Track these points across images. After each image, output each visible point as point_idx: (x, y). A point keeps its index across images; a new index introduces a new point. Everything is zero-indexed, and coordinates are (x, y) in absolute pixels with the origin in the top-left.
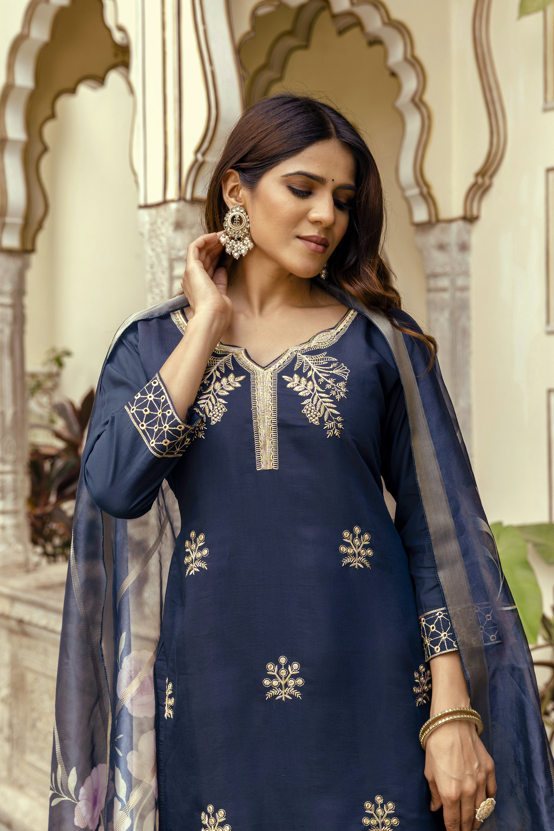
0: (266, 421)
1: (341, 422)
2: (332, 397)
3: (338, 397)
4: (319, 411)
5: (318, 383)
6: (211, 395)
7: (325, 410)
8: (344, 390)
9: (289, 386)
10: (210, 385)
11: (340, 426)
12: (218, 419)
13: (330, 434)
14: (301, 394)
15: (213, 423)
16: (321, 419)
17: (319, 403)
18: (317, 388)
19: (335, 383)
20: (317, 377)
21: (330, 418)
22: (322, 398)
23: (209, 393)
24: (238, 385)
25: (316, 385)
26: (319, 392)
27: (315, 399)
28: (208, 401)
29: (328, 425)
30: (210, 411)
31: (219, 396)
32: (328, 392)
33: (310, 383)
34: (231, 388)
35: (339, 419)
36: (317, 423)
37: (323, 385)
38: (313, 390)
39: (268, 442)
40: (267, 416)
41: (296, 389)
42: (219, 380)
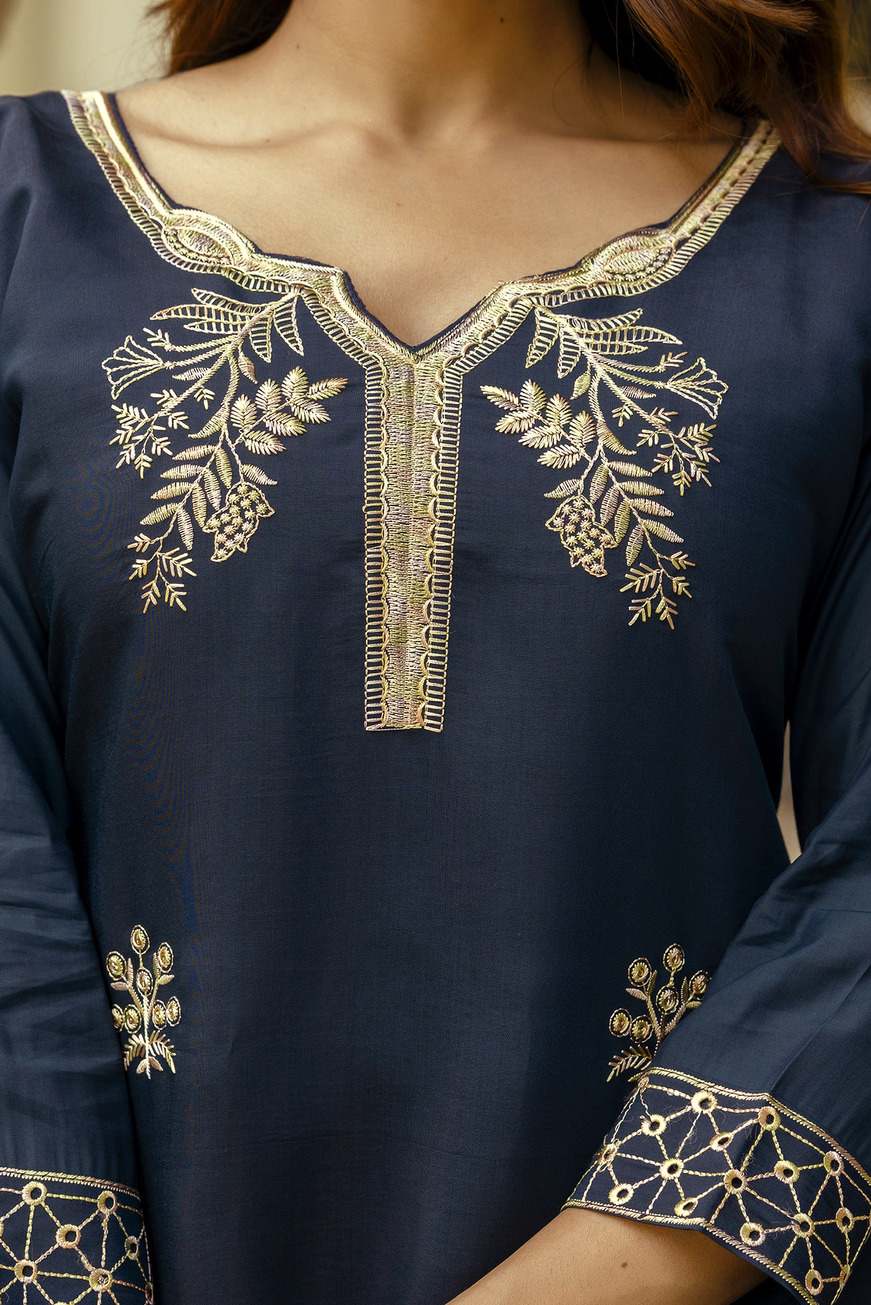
0: (413, 553)
1: (685, 572)
2: (661, 479)
3: (681, 481)
4: (610, 526)
5: (611, 423)
6: (217, 449)
7: (632, 523)
8: (705, 455)
9: (503, 425)
10: (216, 405)
11: (679, 585)
12: (239, 543)
13: (640, 612)
14: (547, 458)
15: (220, 555)
16: (614, 557)
17: (610, 497)
18: (607, 439)
19: (674, 425)
20: (609, 401)
21: (645, 557)
22: (622, 477)
23: (213, 439)
24: (317, 415)
25: (602, 430)
26: (612, 456)
27: (598, 480)
28: (205, 470)
29: (639, 580)
30: (210, 510)
31: (249, 457)
32: (645, 457)
33: (582, 418)
34: (291, 427)
35: (679, 559)
36: (597, 570)
37: (628, 432)
38: (591, 447)
39: (415, 639)
40: (413, 538)
41: (531, 438)
42: (248, 389)
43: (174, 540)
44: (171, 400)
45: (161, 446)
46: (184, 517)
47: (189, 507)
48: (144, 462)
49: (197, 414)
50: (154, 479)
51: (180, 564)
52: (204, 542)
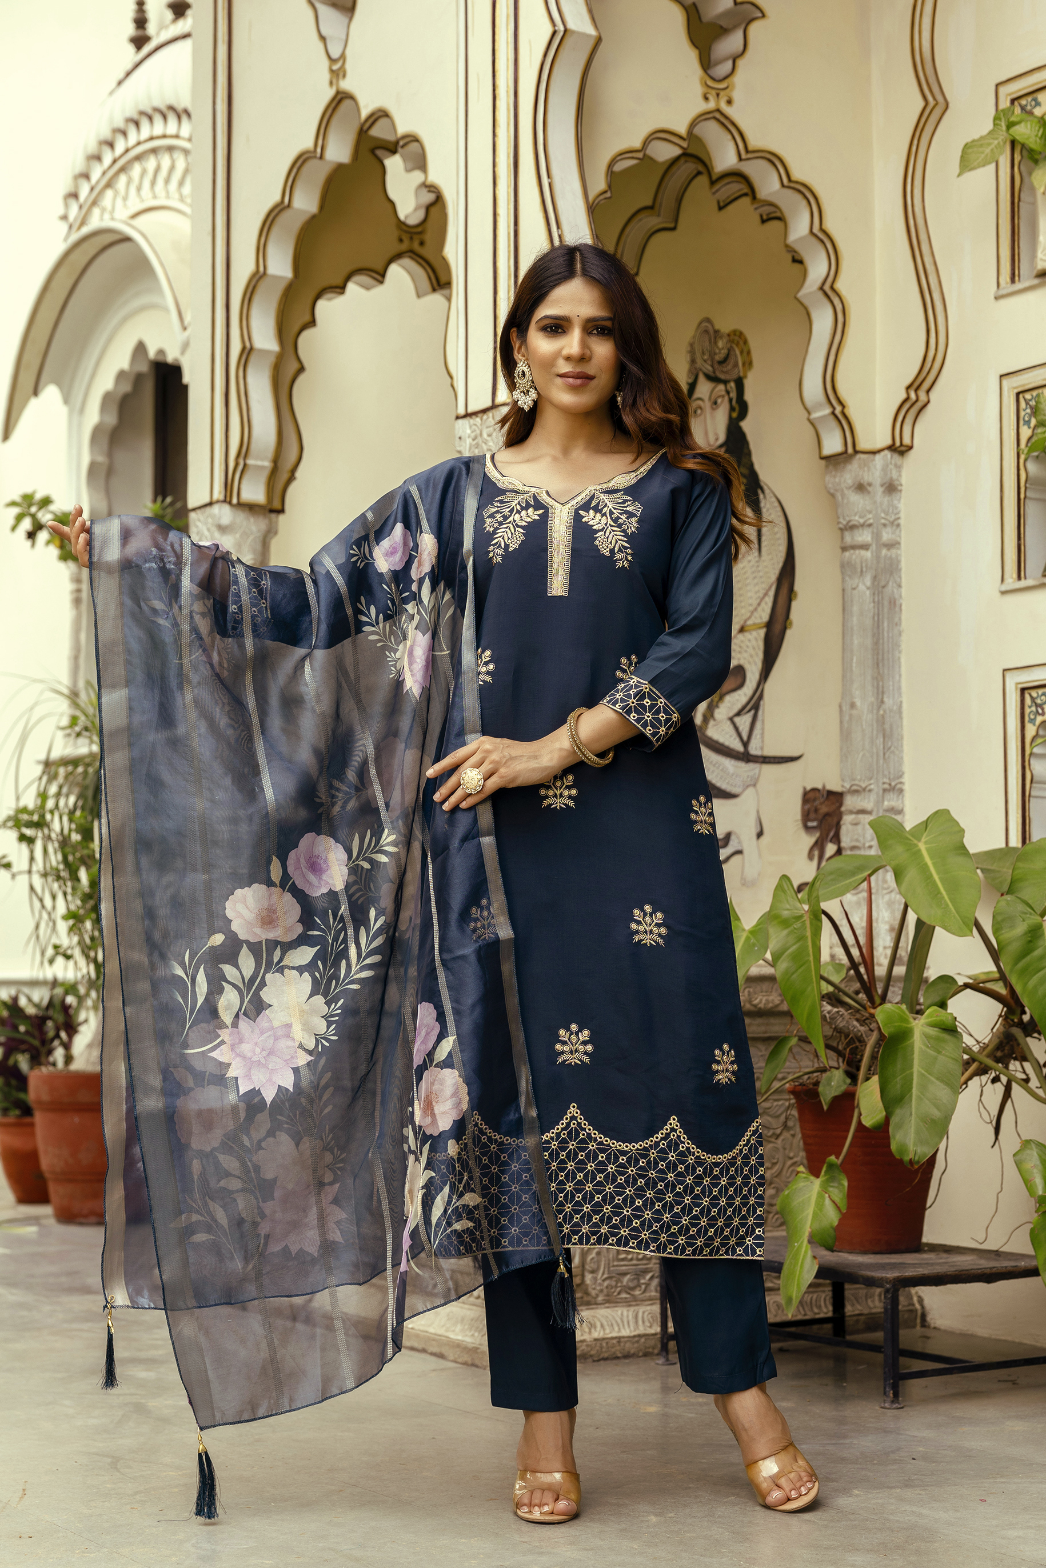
0: (561, 550)
1: (631, 554)
2: (624, 531)
3: (629, 531)
4: (611, 543)
5: (612, 518)
6: (510, 525)
7: (617, 542)
8: (636, 525)
9: (584, 520)
10: (510, 516)
11: (629, 558)
12: (516, 546)
13: (619, 564)
14: (594, 527)
15: (511, 549)
16: (612, 551)
17: (611, 536)
18: (610, 522)
19: (628, 518)
20: (611, 513)
21: (620, 550)
22: (614, 531)
23: (509, 523)
24: (537, 517)
25: (609, 520)
26: (611, 526)
27: (608, 532)
28: (508, 530)
29: (618, 556)
30: (509, 539)
31: (518, 526)
32: (620, 526)
33: (604, 517)
34: (529, 520)
35: (629, 551)
36: (608, 554)
37: (615, 520)
38: (606, 524)
39: (561, 571)
40: (561, 547)
41: (591, 523)
42: (518, 512)
43: (500, 546)
44: (498, 516)
45: (496, 525)
46: (502, 541)
47: (503, 538)
48: (492, 529)
49: (505, 518)
50: (494, 533)
51: (500, 552)
52: (507, 546)
